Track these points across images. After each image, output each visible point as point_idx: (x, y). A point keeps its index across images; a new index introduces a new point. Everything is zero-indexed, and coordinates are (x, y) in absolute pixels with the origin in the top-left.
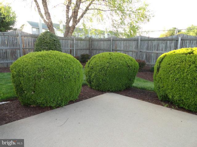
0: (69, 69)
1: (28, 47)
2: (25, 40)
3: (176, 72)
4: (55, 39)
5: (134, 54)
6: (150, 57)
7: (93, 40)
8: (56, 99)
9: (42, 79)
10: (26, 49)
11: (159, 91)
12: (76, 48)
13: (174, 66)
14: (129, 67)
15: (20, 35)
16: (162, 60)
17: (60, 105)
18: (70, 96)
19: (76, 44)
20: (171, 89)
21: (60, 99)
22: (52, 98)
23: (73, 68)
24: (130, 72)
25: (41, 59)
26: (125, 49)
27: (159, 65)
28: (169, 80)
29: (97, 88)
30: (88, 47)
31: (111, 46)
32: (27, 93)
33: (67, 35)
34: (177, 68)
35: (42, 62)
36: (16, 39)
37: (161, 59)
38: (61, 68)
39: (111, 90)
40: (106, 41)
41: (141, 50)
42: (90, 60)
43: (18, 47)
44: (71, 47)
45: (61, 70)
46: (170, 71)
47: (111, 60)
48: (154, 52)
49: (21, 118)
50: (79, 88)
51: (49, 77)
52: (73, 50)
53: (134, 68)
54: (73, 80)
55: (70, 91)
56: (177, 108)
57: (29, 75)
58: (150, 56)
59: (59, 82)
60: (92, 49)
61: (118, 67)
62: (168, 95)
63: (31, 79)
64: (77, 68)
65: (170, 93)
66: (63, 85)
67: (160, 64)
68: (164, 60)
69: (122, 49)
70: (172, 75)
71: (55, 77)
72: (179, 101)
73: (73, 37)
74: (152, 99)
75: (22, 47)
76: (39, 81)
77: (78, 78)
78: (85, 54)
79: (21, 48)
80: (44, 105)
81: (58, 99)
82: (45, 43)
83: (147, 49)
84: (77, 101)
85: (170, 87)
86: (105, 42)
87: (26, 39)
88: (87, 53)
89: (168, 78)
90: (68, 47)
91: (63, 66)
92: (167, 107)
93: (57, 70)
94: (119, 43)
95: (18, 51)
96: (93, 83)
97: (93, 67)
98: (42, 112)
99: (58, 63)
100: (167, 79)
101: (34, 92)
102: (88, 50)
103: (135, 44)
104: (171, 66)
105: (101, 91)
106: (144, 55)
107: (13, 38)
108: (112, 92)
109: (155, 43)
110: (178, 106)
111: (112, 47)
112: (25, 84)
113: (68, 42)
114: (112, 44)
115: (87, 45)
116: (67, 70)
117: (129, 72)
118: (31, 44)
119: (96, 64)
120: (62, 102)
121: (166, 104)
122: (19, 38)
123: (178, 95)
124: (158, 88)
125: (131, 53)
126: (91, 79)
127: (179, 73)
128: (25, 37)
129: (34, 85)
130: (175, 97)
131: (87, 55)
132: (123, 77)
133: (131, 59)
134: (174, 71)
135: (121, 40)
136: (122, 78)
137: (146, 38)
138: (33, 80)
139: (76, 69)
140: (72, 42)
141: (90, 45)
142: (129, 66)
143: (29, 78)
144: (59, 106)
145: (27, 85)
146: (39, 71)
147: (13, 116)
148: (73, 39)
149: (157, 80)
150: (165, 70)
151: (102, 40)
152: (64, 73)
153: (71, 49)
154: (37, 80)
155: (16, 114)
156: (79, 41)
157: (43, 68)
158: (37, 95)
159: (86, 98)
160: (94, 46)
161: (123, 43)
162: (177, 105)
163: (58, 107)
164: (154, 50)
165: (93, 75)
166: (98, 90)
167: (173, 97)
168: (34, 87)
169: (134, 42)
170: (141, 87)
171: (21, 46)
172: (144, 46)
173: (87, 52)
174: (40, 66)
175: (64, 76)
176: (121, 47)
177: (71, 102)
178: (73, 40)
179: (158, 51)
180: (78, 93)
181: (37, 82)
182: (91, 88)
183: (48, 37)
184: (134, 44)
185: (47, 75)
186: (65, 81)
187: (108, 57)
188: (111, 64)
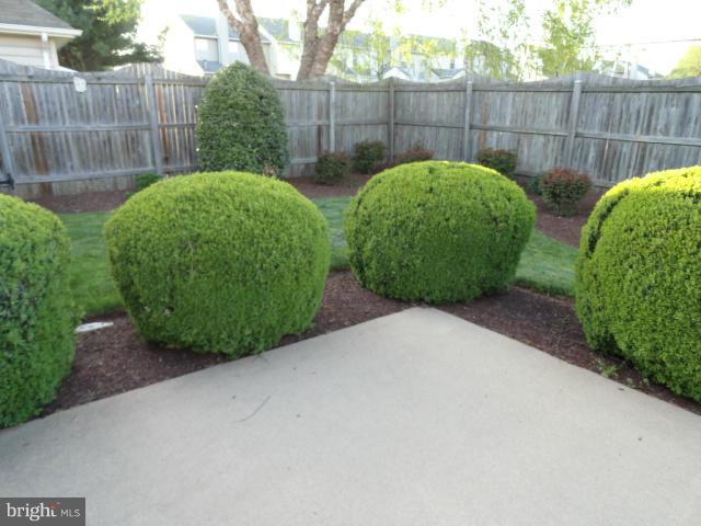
0: (277, 240)
1: (175, 122)
2: (165, 98)
3: (650, 264)
4: (262, 90)
5: (550, 146)
6: (613, 158)
7: (402, 88)
8: (236, 334)
9: (193, 274)
10: (169, 127)
11: (589, 319)
12: (339, 120)
13: (644, 241)
14: (497, 224)
15: (148, 80)
16: (609, 210)
17: (251, 350)
18: (282, 323)
19: (339, 104)
20: (628, 321)
21: (248, 332)
22: (225, 329)
23: (291, 235)
24: (498, 239)
25: (190, 208)
26: (519, 124)
27: (596, 226)
28: (622, 288)
29: (382, 289)
30: (380, 114)
31: (468, 111)
32: (152, 312)
33: (308, 69)
34: (653, 248)
35: (192, 217)
36: (138, 94)
37: (608, 204)
38: (251, 240)
39: (427, 299)
40: (448, 91)
41: (580, 130)
42: (365, 188)
43: (145, 123)
44: (319, 117)
45: (251, 244)
46: (627, 257)
47: (431, 196)
48: (632, 136)
49: (137, 385)
50: (313, 297)
51: (212, 267)
52: (329, 126)
53: (515, 227)
54: (289, 277)
55: (283, 306)
56: (644, 384)
57: (155, 260)
58: (615, 153)
59: (245, 284)
60: (396, 124)
61: (453, 222)
62: (616, 338)
63: (160, 274)
64: (304, 236)
65: (621, 332)
66: (257, 292)
67: (601, 224)
68: (615, 210)
69: (508, 123)
70: (634, 272)
71: (230, 267)
72: (652, 363)
73: (326, 79)
74: (567, 342)
75: (156, 119)
76: (185, 281)
77: (307, 268)
78: (370, 141)
79: (155, 127)
80: (202, 347)
81: (241, 332)
82: (231, 107)
83: (606, 125)
84: (308, 334)
85: (623, 313)
86: (445, 95)
87: (170, 95)
88: (380, 138)
89: (619, 281)
90: (309, 117)
91: (257, 232)
92: (611, 377)
93: (237, 247)
94: (499, 101)
95: (146, 135)
96: (368, 273)
97: (369, 216)
98: (196, 370)
99: (242, 222)
100: (616, 285)
101: (172, 309)
102: (381, 127)
103: (560, 103)
104: (634, 239)
105: (394, 298)
106: (592, 149)
107: (126, 91)
108: (433, 304)
109: (640, 102)
110: (650, 377)
111: (472, 114)
112: (144, 287)
113: (309, 99)
114: (468, 104)
115: (377, 107)
116: (271, 246)
117: (495, 240)
118: (187, 109)
119: (380, 208)
120: (257, 340)
121: (610, 365)
122: (146, 91)
123: (648, 345)
124: (586, 309)
125: (542, 139)
126: (364, 257)
127: (657, 267)
128: (164, 85)
129: (171, 290)
130: (637, 349)
131: (378, 145)
132: (471, 258)
133: (509, 191)
134: (643, 258)
135: (505, 88)
136: (468, 259)
137: (605, 83)
138: (166, 275)
139: (300, 237)
140: (324, 98)
141: (389, 105)
142: (495, 219)
143: (154, 270)
144: (247, 352)
145: (150, 289)
146: (183, 249)
147: (117, 375)
148: (328, 85)
149: (584, 280)
150: (610, 250)
151: (433, 89)
152: (259, 254)
153: (320, 122)
154: (177, 276)
155: (124, 371)
156: (351, 94)
157: (196, 239)
158: (181, 320)
159: (341, 326)
160: (403, 112)
161: (514, 100)
162: (646, 374)
163: (246, 355)
164: (632, 131)
165: (369, 245)
166: (387, 296)
167: (631, 348)
168: (171, 297)
169: (554, 96)
170: (548, 284)
171: (153, 120)
172: (594, 112)
173: (379, 135)
174: (185, 233)
175: (258, 266)
176: (502, 117)
177: (289, 339)
178: (328, 91)
179: (648, 133)
180: (310, 312)
181: (178, 281)
182: (364, 286)
183: (241, 85)
184: (554, 103)
185: (206, 260)
186: (262, 281)
187: (423, 186)
188: (431, 209)
